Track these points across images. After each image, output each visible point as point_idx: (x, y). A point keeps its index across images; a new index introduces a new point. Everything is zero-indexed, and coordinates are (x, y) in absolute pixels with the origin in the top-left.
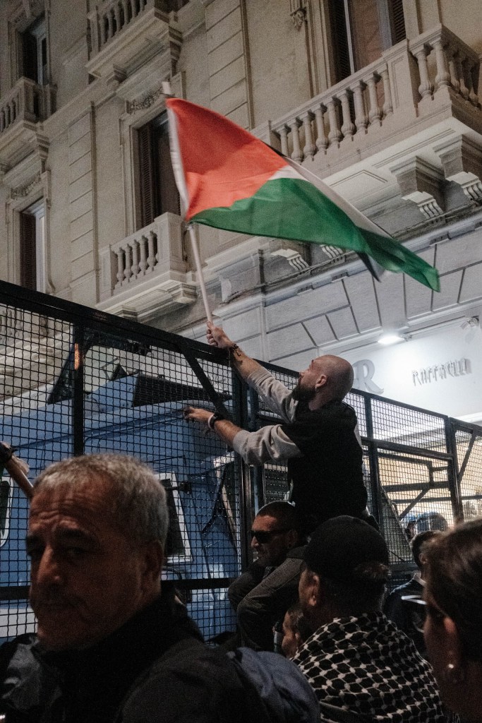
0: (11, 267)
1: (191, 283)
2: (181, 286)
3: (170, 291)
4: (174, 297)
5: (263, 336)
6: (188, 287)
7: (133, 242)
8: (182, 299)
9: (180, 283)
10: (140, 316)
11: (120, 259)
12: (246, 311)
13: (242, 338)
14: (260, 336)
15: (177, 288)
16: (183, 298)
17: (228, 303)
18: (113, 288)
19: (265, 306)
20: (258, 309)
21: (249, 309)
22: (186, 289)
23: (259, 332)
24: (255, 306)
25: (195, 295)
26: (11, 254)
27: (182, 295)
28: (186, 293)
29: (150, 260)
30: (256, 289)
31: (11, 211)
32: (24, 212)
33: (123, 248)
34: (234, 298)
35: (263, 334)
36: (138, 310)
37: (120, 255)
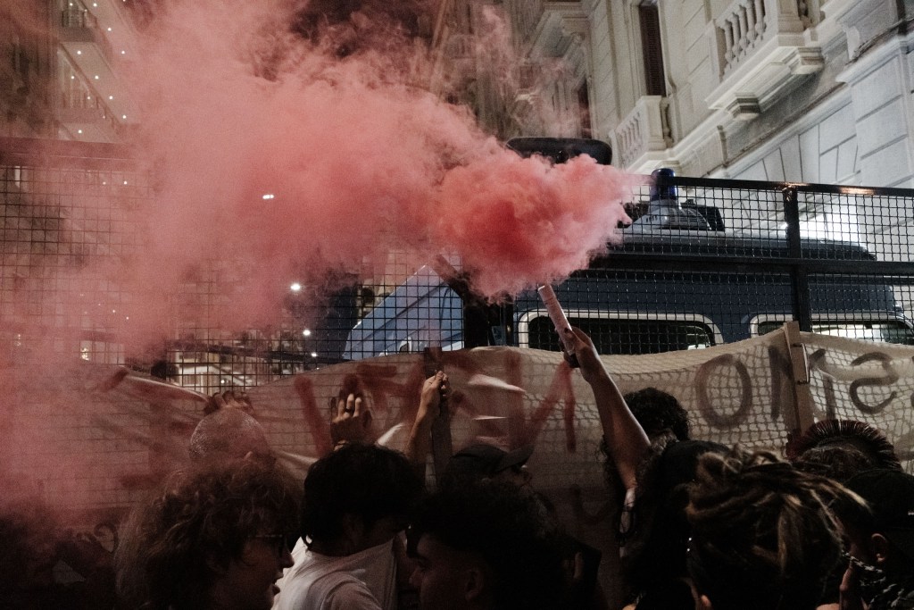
0: (634, 73)
1: (810, 44)
2: (797, 51)
3: (786, 61)
4: (792, 68)
5: (905, 98)
6: (809, 50)
7: (739, 8)
8: (803, 69)
9: (795, 48)
10: (761, 102)
11: (727, 34)
12: (880, 67)
13: (877, 106)
14: (901, 100)
15: (793, 55)
16: (802, 67)
17: (856, 60)
18: (723, 73)
19: (908, 53)
20: (895, 60)
21: (883, 63)
22: (805, 55)
23: (900, 93)
24: (893, 55)
25: (821, 60)
26: (633, 59)
27: (800, 64)
28: (808, 60)
29: (758, 26)
30: (892, 30)
31: (629, 7)
32: (643, 4)
33: (729, 20)
34: (864, 51)
35: (906, 94)
36: (758, 94)
37: (727, 29)
